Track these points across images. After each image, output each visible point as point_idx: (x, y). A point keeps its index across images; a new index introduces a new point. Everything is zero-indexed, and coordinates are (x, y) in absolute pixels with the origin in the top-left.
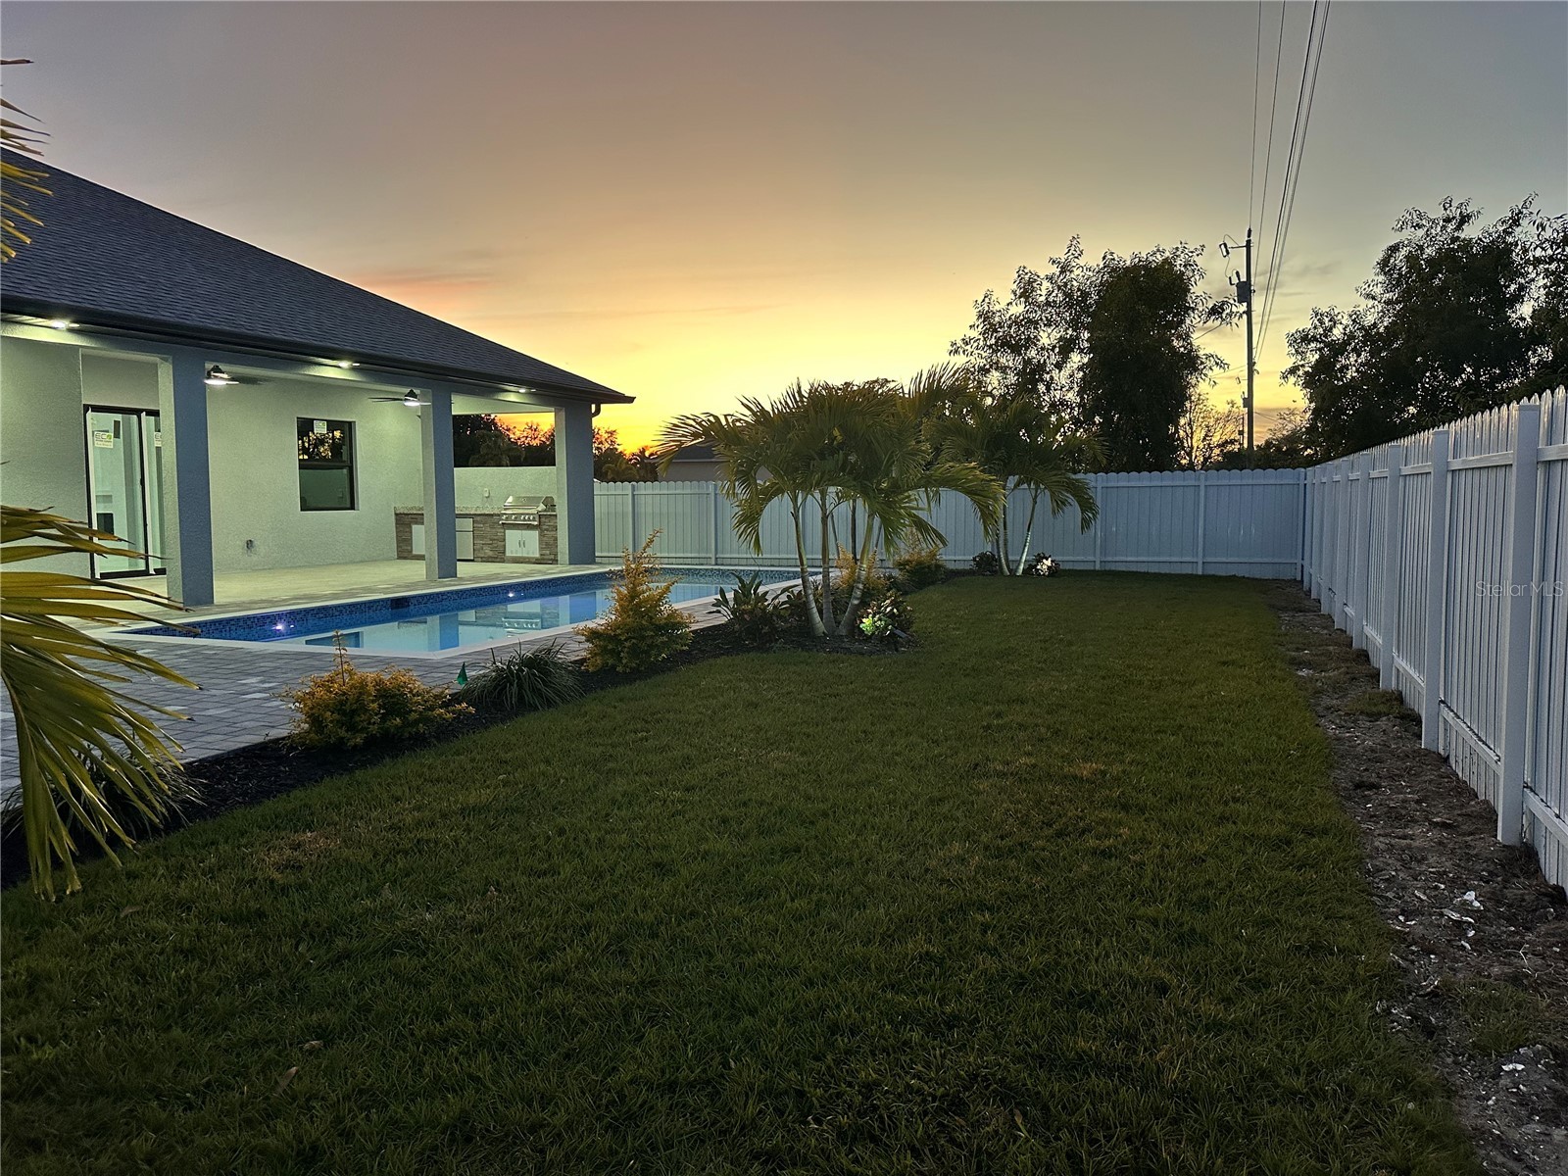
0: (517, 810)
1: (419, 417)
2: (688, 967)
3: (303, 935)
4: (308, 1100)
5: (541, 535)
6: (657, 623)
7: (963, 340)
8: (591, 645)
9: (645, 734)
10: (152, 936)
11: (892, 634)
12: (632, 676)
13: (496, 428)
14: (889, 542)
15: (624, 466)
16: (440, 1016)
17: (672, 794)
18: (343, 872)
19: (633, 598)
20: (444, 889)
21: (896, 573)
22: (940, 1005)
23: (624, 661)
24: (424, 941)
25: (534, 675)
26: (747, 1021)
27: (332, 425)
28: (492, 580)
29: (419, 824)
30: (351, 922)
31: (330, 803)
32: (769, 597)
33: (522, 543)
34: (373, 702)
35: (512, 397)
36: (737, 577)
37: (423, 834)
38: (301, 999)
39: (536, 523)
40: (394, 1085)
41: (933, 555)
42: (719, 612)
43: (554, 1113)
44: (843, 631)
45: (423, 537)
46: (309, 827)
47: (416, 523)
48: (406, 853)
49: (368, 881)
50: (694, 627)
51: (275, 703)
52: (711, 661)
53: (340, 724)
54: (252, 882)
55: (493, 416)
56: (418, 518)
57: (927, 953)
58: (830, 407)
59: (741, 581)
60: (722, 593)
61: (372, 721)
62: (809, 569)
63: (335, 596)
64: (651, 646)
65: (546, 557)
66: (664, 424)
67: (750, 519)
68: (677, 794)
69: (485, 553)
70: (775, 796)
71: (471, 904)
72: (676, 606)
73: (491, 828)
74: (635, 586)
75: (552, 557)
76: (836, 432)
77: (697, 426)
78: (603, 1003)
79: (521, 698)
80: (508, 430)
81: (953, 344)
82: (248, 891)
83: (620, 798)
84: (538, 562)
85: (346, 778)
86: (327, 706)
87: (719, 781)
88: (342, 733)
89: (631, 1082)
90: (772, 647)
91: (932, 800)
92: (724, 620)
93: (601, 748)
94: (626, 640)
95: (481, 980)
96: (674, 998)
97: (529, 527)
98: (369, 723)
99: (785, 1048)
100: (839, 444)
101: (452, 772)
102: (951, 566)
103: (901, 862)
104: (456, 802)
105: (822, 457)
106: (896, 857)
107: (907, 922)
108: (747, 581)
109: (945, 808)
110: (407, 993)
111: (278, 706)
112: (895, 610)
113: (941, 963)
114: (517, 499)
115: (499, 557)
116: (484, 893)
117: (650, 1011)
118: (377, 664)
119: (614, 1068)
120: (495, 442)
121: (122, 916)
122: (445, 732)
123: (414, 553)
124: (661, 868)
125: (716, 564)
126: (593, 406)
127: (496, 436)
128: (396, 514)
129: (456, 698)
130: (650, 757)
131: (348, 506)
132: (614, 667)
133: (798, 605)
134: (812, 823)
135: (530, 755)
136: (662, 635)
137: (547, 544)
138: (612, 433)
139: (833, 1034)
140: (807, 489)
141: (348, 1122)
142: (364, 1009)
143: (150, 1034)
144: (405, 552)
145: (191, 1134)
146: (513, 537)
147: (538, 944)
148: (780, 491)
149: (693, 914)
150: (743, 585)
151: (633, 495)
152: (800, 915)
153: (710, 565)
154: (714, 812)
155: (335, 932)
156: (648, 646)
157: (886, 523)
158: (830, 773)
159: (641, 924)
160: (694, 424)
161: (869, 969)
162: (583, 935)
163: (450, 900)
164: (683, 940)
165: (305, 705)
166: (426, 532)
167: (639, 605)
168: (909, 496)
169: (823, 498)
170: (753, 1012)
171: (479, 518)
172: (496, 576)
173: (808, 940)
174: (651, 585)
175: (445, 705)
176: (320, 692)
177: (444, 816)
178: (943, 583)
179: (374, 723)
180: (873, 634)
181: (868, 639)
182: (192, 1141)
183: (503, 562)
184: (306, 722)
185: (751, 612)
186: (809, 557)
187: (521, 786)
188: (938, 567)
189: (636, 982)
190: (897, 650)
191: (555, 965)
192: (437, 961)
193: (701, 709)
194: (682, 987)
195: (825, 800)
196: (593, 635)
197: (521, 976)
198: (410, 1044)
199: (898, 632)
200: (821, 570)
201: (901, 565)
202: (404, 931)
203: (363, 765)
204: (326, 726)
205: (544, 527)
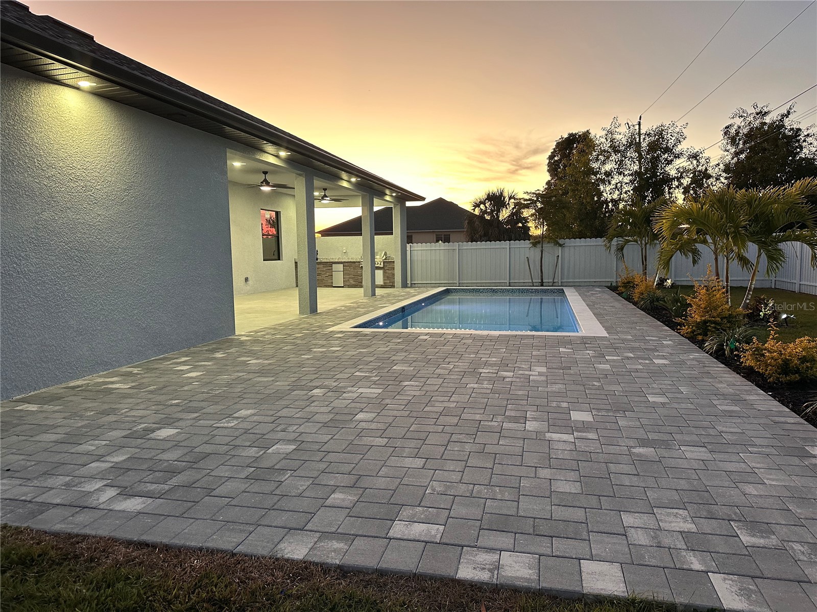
5: (384, 273)
39: (381, 266)
65: (388, 284)
69: (350, 283)
75: (391, 284)
84: (383, 287)
97: (377, 268)
115: (359, 284)
126: (406, 203)
131: (277, 258)
137: (387, 277)
171: (346, 264)
183: (362, 287)
205: (386, 268)
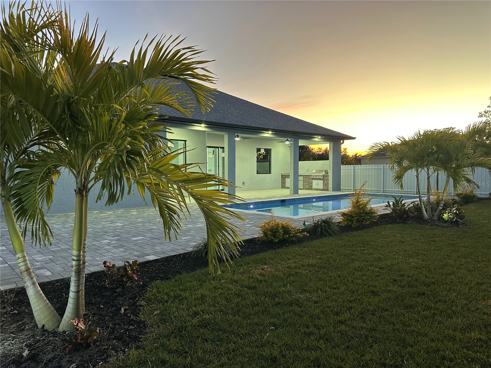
0: (324, 267)
1: (289, 147)
2: (386, 327)
3: (267, 295)
4: (273, 344)
5: (324, 182)
6: (366, 212)
7: (485, 112)
8: (343, 217)
9: (364, 248)
10: (229, 289)
11: (456, 221)
12: (357, 229)
13: (309, 149)
14: (455, 186)
15: (349, 160)
16: (307, 327)
17: (375, 269)
18: (276, 279)
19: (357, 203)
20: (305, 288)
21: (456, 198)
22: (487, 358)
23: (354, 224)
24: (301, 303)
25: (326, 226)
26: (409, 349)
27: (265, 150)
28: (309, 195)
29: (296, 267)
30: (279, 294)
31: (271, 258)
32: (406, 205)
33: (318, 184)
34: (281, 230)
35: (316, 140)
36: (394, 197)
37: (297, 271)
38: (268, 314)
39: (322, 178)
40: (296, 345)
41: (472, 192)
42: (387, 209)
43: (345, 364)
44: (435, 218)
45: (289, 182)
46: (265, 264)
47: (287, 178)
48: (293, 275)
49: (283, 282)
50: (379, 214)
51: (253, 228)
52: (385, 226)
53: (272, 235)
54: (252, 277)
55: (308, 146)
56: (288, 176)
57: (480, 338)
58: (432, 139)
59: (396, 199)
60: (388, 202)
61: (281, 235)
62: (422, 196)
63: (266, 198)
64: (364, 219)
65: (325, 189)
66: (369, 146)
67: (399, 177)
68: (377, 269)
69: (306, 187)
70: (414, 275)
71: (314, 294)
72: (372, 206)
73: (317, 272)
74: (358, 199)
75: (327, 189)
76: (434, 147)
77: (381, 146)
78: (358, 333)
79: (322, 232)
80: (312, 149)
81: (480, 113)
82: (251, 280)
83: (357, 268)
84: (322, 190)
85: (274, 251)
86: (268, 230)
87: (392, 267)
88: (272, 238)
89: (370, 360)
90: (408, 222)
91: (478, 283)
92: (389, 212)
93: (349, 251)
94: (355, 217)
95: (319, 318)
96: (382, 336)
97: (320, 179)
98: (279, 236)
99: (425, 361)
100: (435, 151)
101: (303, 253)
102: (479, 196)
103: (466, 304)
104: (306, 262)
105: (428, 156)
106: (464, 302)
107: (470, 326)
108: (398, 199)
109: (484, 287)
110: (297, 318)
111: (254, 229)
112: (457, 212)
113: (486, 343)
114: (316, 170)
115: (310, 188)
116: (317, 292)
117: (374, 339)
118: (279, 219)
119: (363, 354)
120: (309, 153)
121: (221, 282)
122: (300, 241)
123: (286, 186)
124: (374, 293)
125: (383, 193)
126: (342, 141)
127: (309, 151)
128: (282, 175)
129: (303, 231)
130: (366, 256)
131: (269, 173)
132: (351, 225)
133: (417, 208)
134: (428, 285)
135: (327, 251)
136: (367, 216)
137: (325, 185)
138: (345, 149)
139: (443, 360)
140: (422, 166)
141: (284, 353)
142: (285, 320)
143: (231, 316)
144: (283, 186)
145: (243, 346)
146: (315, 182)
147: (335, 310)
148: (411, 168)
149: (386, 310)
150: (396, 200)
151: (354, 169)
152: (427, 317)
153: (381, 193)
154: (391, 277)
155: (275, 296)
156: (363, 219)
157: (455, 180)
158: (434, 269)
159: (368, 310)
160: (380, 145)
161: (456, 340)
162: (349, 310)
163: (307, 292)
164: (384, 318)
165: (263, 229)
166: (290, 180)
167: (359, 205)
168: (464, 170)
169: (428, 171)
170: (412, 347)
171: (305, 176)
172: (310, 194)
173: (431, 326)
174: (364, 199)
175: (300, 232)
176: (267, 226)
177: (302, 266)
178: (476, 202)
179: (281, 236)
180: (448, 220)
181: (446, 222)
182: (243, 349)
183: (312, 190)
184: (263, 234)
185: (399, 210)
186: (422, 191)
187: (325, 260)
188: (474, 196)
189: (369, 328)
190: (458, 227)
191: (341, 318)
192: (305, 310)
193: (383, 242)
194: (385, 333)
195: (433, 278)
196: (344, 214)
197: (331, 319)
198: (299, 333)
199: (459, 220)
200: (427, 196)
201: (458, 195)
202: (295, 299)
203: (278, 248)
204: (268, 235)
205: (324, 179)
